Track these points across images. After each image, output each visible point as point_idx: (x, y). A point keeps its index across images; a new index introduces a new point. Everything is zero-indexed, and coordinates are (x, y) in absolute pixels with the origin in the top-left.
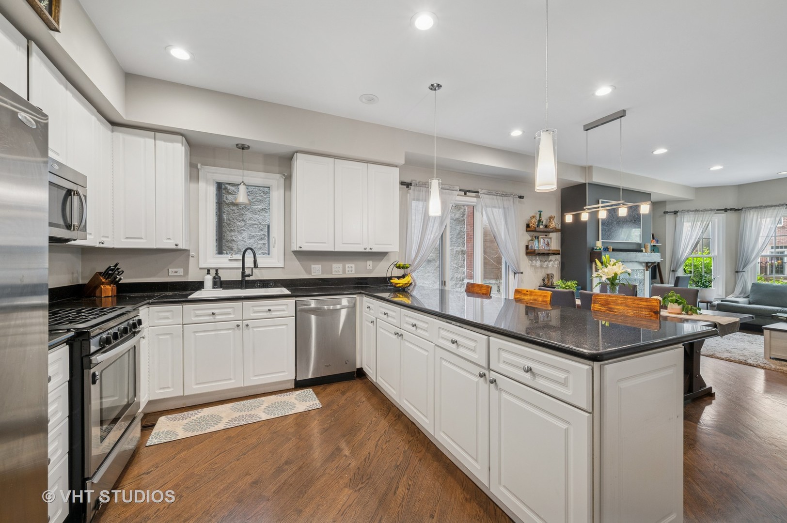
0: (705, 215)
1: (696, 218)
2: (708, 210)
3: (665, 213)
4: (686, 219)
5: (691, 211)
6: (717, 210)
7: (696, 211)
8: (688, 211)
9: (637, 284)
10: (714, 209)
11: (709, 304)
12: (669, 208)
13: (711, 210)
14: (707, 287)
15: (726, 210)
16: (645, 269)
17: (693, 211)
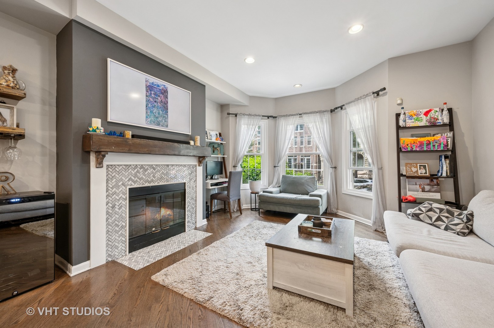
0: (255, 120)
1: (249, 121)
2: (257, 116)
3: (229, 114)
4: (242, 121)
5: (246, 115)
6: (263, 116)
7: (250, 115)
8: (244, 115)
9: (186, 182)
10: (261, 115)
11: (257, 195)
12: (232, 110)
13: (259, 116)
14: (255, 180)
15: (268, 117)
16: (197, 164)
17: (247, 115)
